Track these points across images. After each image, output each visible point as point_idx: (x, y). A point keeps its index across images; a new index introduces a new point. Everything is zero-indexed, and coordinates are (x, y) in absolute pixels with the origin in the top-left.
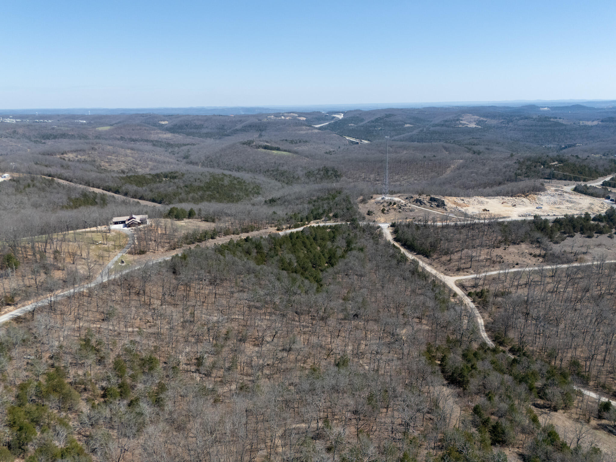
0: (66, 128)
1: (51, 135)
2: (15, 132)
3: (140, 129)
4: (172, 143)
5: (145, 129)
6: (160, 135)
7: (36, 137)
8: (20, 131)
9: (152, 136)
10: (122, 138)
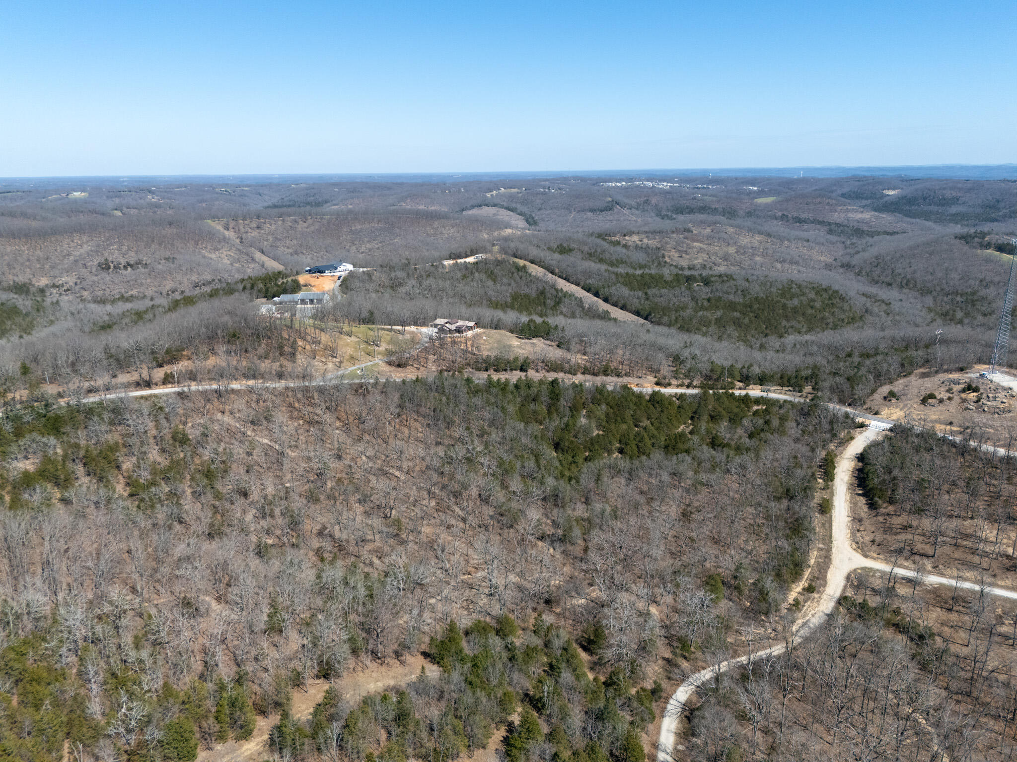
0: (711, 198)
1: (687, 207)
2: (647, 202)
3: (820, 203)
4: (866, 228)
5: (828, 204)
6: (851, 215)
7: (668, 210)
8: (654, 200)
9: (836, 215)
10: (783, 217)
